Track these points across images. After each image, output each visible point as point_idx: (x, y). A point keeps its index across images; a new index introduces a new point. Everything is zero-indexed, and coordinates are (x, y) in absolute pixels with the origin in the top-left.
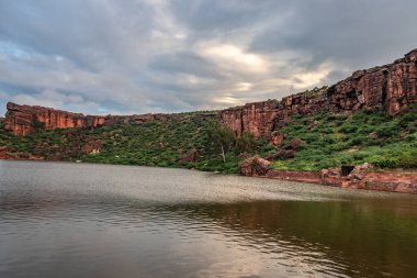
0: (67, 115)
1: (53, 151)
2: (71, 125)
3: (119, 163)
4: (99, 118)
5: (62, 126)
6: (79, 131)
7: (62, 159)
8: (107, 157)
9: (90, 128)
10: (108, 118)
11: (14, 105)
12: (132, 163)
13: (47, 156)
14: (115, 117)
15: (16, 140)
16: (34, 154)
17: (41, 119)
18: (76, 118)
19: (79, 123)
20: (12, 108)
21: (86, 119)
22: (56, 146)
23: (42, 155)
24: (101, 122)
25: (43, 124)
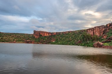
0: (47, 33)
1: (44, 42)
2: (48, 35)
3: (60, 44)
4: (54, 33)
5: (46, 35)
6: (50, 37)
7: (46, 43)
8: (57, 43)
9: (52, 36)
10: (56, 33)
11: (35, 31)
12: (63, 44)
13: (43, 43)
14: (58, 33)
15: (36, 39)
16: (40, 42)
17: (41, 34)
18: (49, 33)
19: (50, 34)
20: (35, 32)
21: (51, 33)
22: (45, 40)
23: (42, 42)
24: (55, 34)
25: (42, 35)
